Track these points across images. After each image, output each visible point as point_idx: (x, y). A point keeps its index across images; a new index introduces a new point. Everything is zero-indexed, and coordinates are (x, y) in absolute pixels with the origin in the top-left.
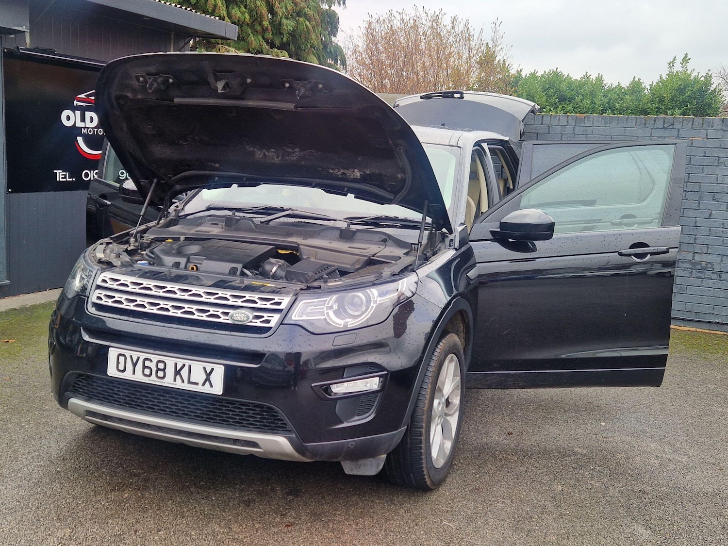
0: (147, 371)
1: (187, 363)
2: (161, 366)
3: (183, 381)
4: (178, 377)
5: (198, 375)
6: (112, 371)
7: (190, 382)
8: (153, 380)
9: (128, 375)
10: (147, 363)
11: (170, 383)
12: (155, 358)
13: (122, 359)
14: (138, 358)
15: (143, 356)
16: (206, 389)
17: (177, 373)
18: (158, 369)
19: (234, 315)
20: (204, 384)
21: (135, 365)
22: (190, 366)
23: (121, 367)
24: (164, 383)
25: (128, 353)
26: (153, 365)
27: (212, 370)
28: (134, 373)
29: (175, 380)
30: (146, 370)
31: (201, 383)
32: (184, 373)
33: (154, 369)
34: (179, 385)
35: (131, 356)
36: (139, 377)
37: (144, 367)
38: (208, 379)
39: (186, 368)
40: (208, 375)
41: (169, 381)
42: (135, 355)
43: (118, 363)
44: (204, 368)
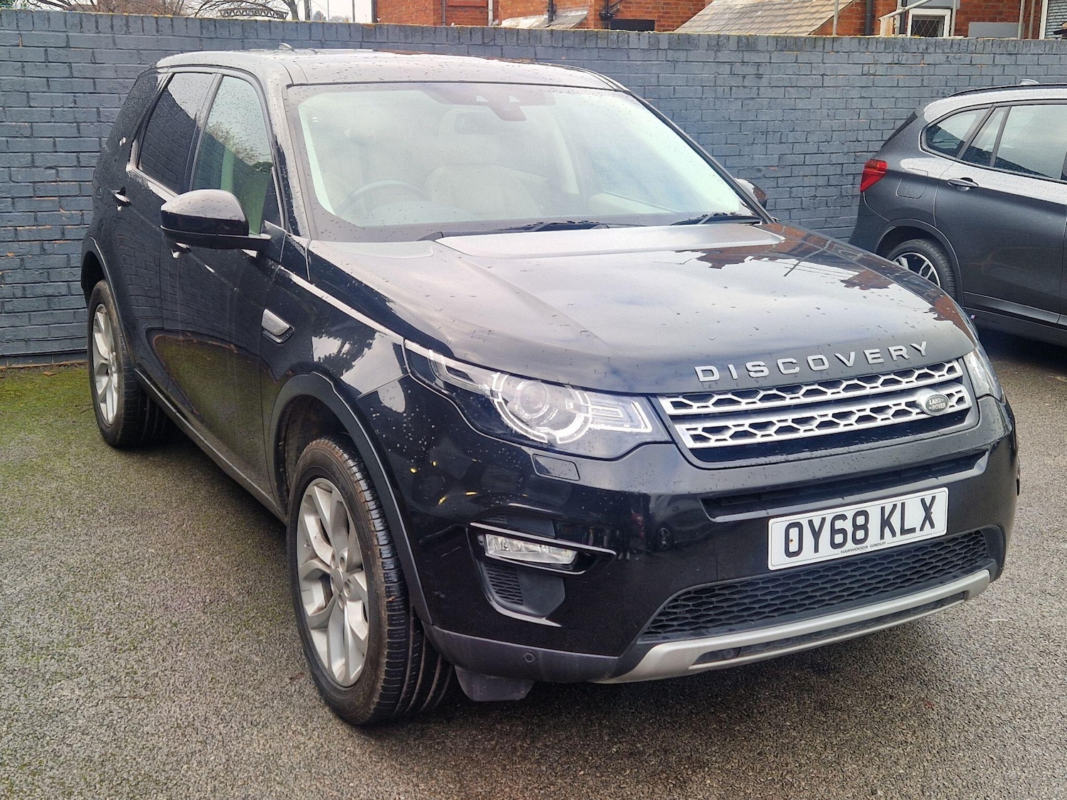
0: (839, 539)
1: (898, 501)
2: (860, 520)
3: (894, 534)
4: (887, 530)
5: (914, 516)
6: (777, 560)
7: (904, 531)
8: (850, 549)
9: (808, 557)
10: (839, 524)
11: (876, 545)
12: (849, 511)
13: (794, 533)
14: (824, 520)
15: (829, 514)
16: (929, 533)
17: (885, 523)
18: (857, 528)
19: (931, 404)
20: (922, 529)
21: (816, 535)
22: (903, 504)
23: (794, 547)
24: (867, 547)
25: (803, 519)
26: (847, 525)
28: (816, 550)
29: (882, 537)
30: (836, 536)
31: (918, 528)
32: (896, 521)
33: (850, 530)
34: (890, 541)
35: (811, 522)
36: (827, 553)
37: (834, 532)
38: (928, 518)
39: (899, 509)
41: (875, 542)
42: (816, 518)
43: (787, 541)
44: (923, 501)
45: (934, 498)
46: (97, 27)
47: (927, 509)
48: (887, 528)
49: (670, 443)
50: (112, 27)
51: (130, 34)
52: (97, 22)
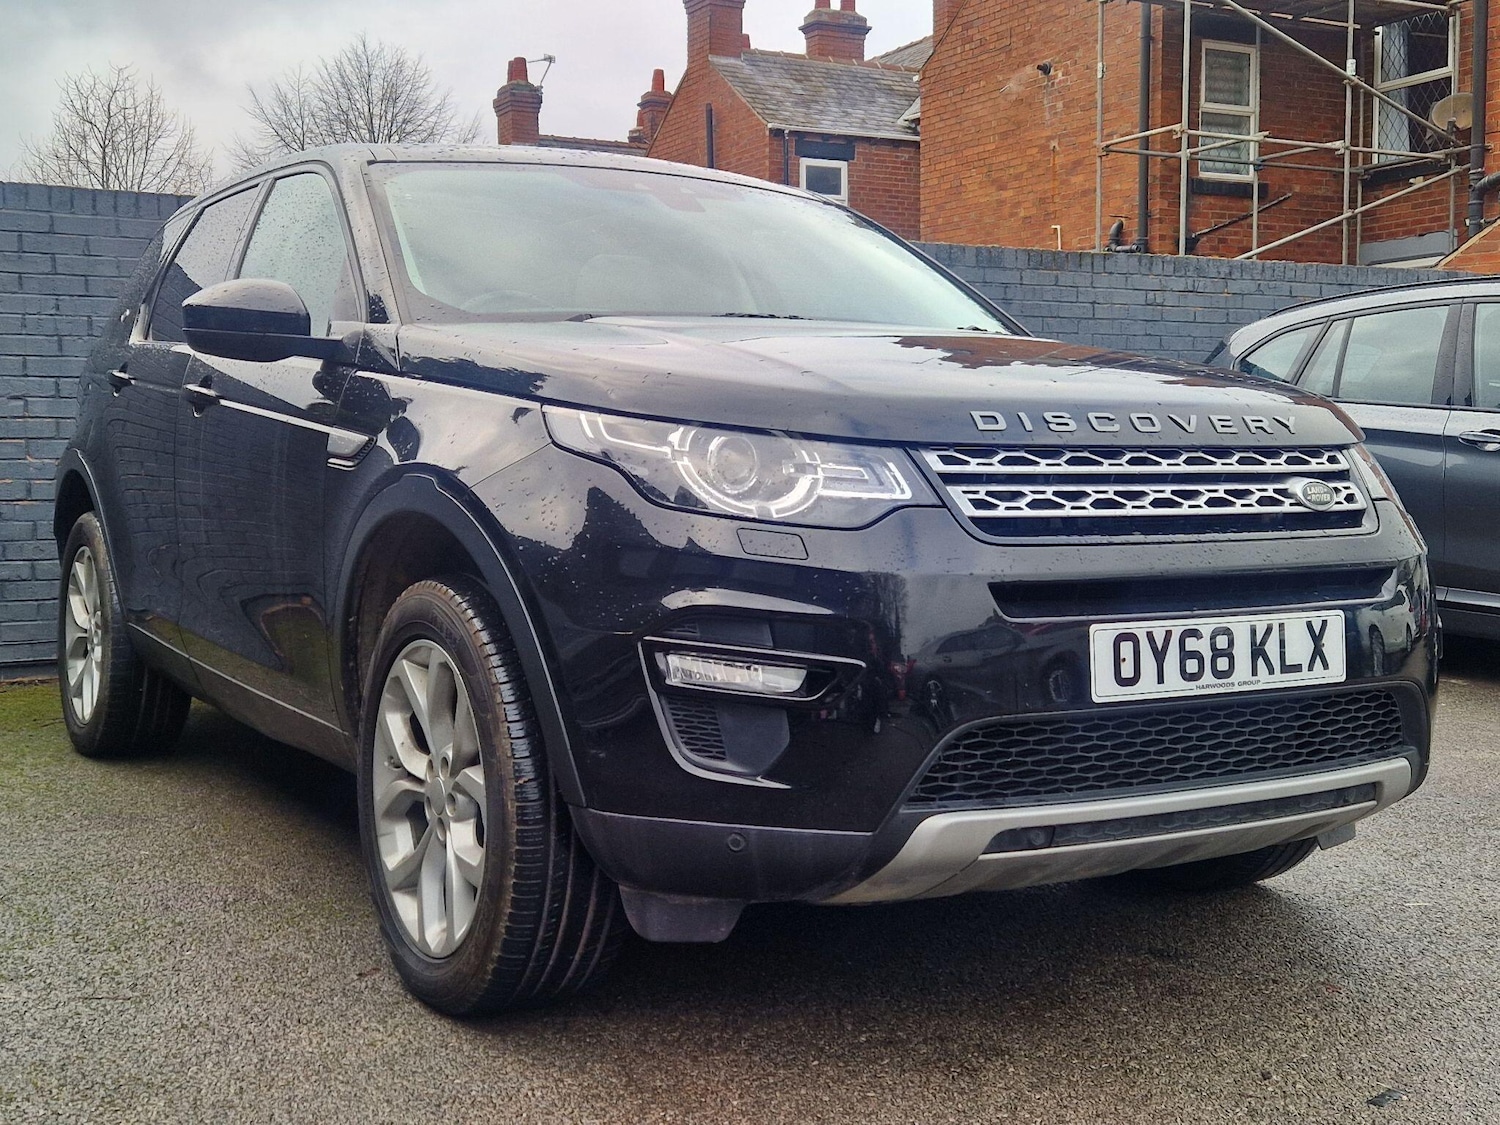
0: (1192, 666)
1: (1275, 619)
2: (1222, 642)
3: (1271, 671)
4: (1261, 662)
5: (1299, 649)
6: (1104, 688)
7: (1286, 669)
8: (1208, 685)
9: (1147, 688)
10: (1191, 644)
11: (1245, 683)
12: (1206, 625)
13: (1127, 648)
14: (1169, 634)
15: (1178, 626)
16: (1318, 676)
17: (1258, 651)
18: (1217, 653)
20: (1310, 668)
21: (1160, 656)
22: (1281, 626)
23: (1127, 671)
24: (1233, 684)
25: (1139, 628)
26: (1202, 646)
28: (1161, 680)
29: (1254, 673)
30: (1189, 662)
31: (1305, 667)
32: (1272, 648)
33: (1207, 655)
34: (1265, 681)
35: (1150, 636)
36: (1175, 686)
37: (1185, 655)
38: (1318, 652)
39: (1276, 629)
41: (1244, 678)
42: (1159, 628)
43: (1118, 661)
44: (1309, 625)
45: (1324, 623)
46: (94, 207)
47: (1317, 639)
48: (1261, 658)
49: (939, 507)
50: (115, 208)
51: (141, 217)
52: (94, 201)
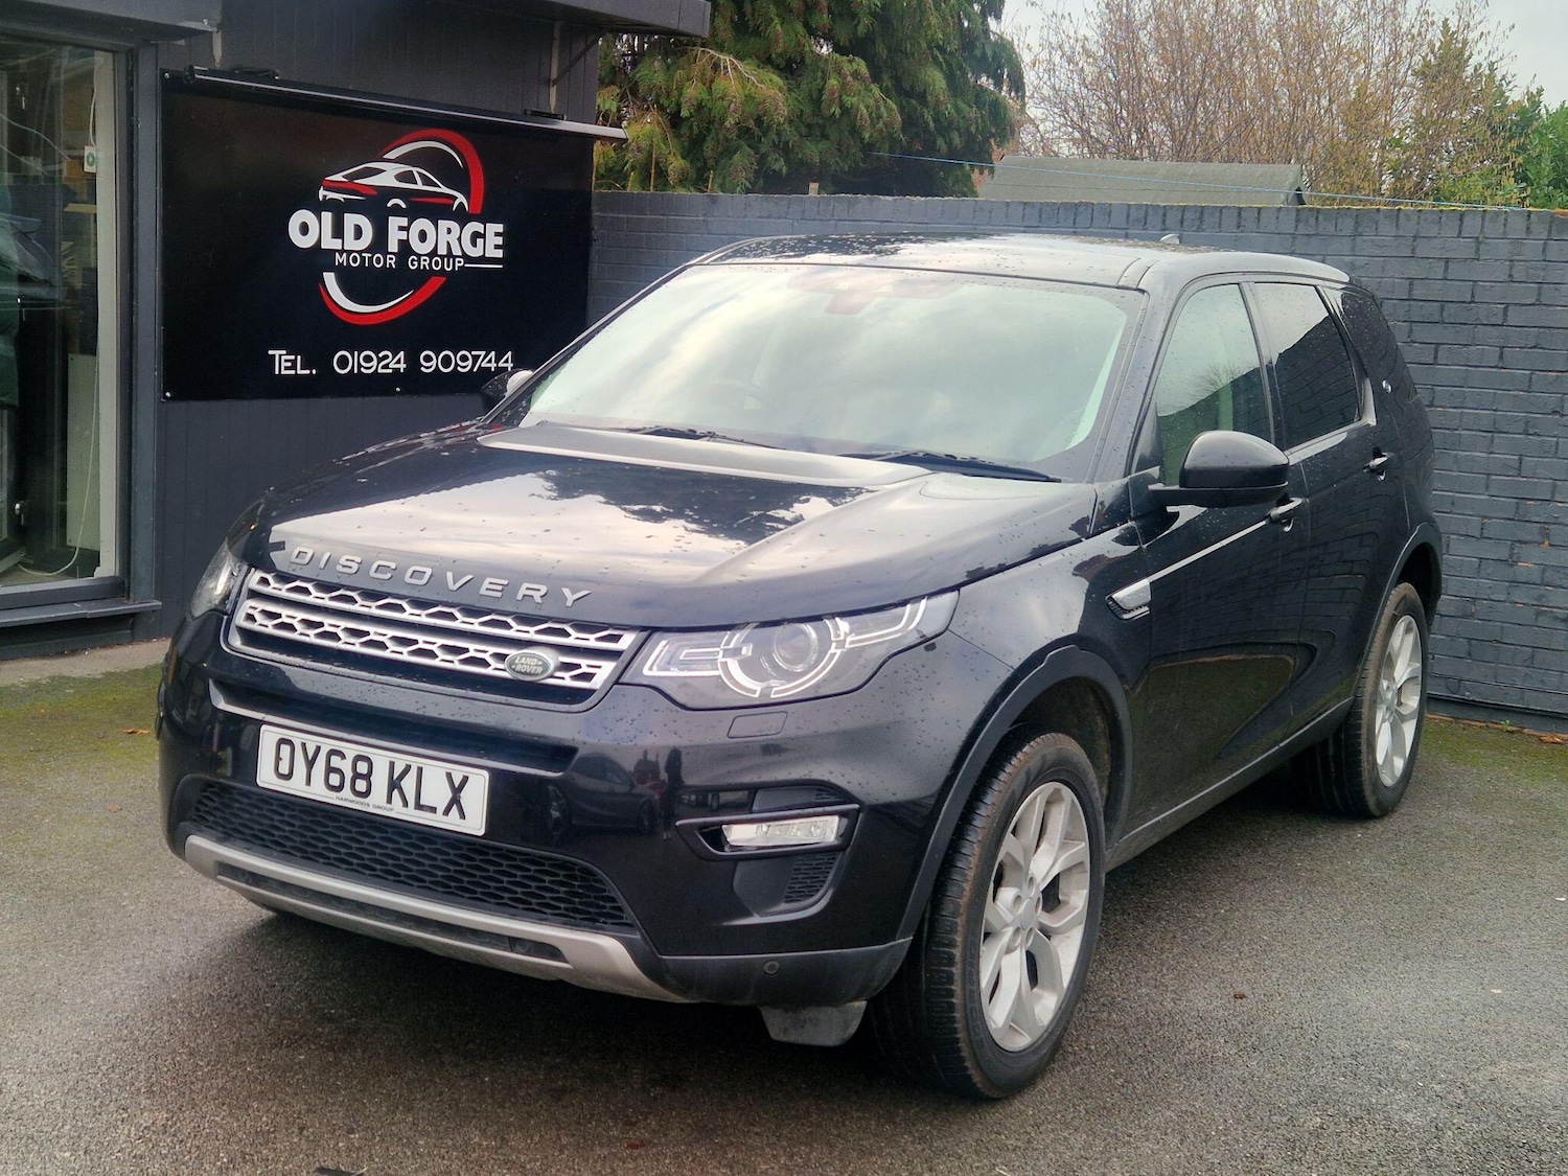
0: (335, 779)
1: (415, 762)
2: (362, 768)
3: (406, 804)
4: (396, 793)
5: (436, 791)
6: (266, 777)
7: (419, 806)
8: (345, 799)
9: (296, 787)
10: (336, 761)
11: (379, 807)
12: (351, 751)
13: (286, 750)
14: (318, 749)
15: (327, 745)
16: (452, 823)
17: (394, 784)
18: (357, 776)
19: (516, 661)
20: (446, 813)
21: (310, 764)
22: (420, 770)
23: (284, 768)
24: (368, 805)
25: (297, 738)
26: (346, 766)
27: (465, 779)
28: (308, 782)
29: (389, 800)
30: (332, 775)
31: (441, 809)
32: (409, 784)
33: (349, 775)
34: (397, 811)
35: (304, 745)
36: (318, 792)
37: (330, 770)
38: (455, 801)
39: (413, 773)
40: (457, 791)
41: (377, 803)
42: (312, 742)
43: (278, 759)
44: (449, 776)
48: (396, 791)
